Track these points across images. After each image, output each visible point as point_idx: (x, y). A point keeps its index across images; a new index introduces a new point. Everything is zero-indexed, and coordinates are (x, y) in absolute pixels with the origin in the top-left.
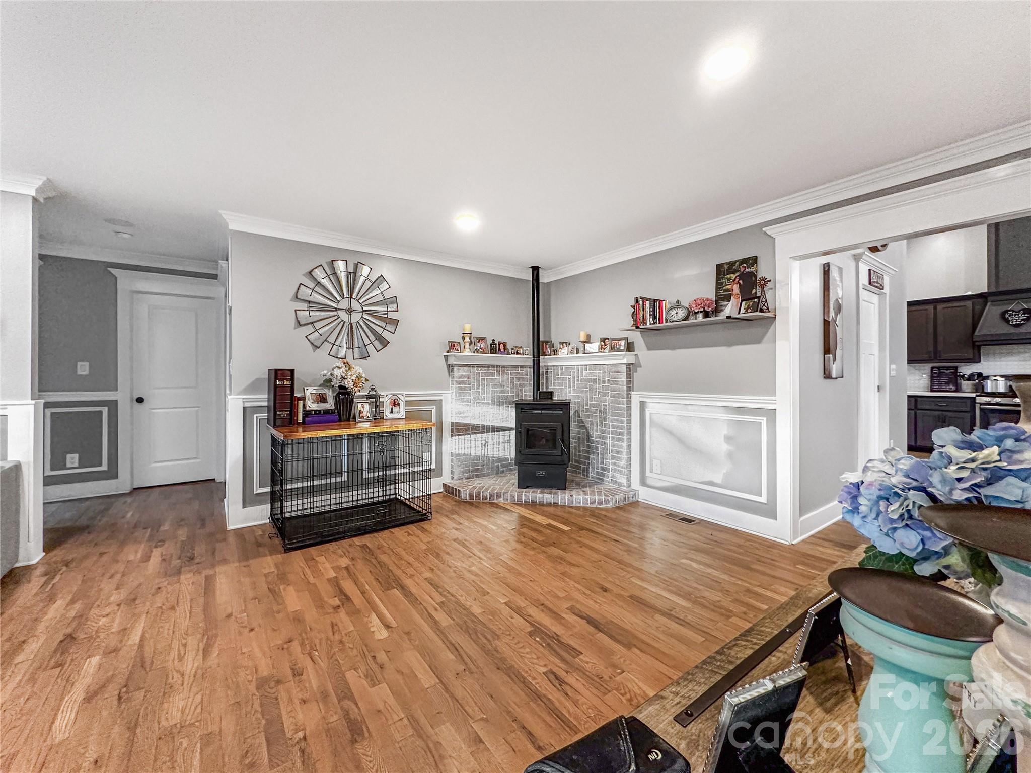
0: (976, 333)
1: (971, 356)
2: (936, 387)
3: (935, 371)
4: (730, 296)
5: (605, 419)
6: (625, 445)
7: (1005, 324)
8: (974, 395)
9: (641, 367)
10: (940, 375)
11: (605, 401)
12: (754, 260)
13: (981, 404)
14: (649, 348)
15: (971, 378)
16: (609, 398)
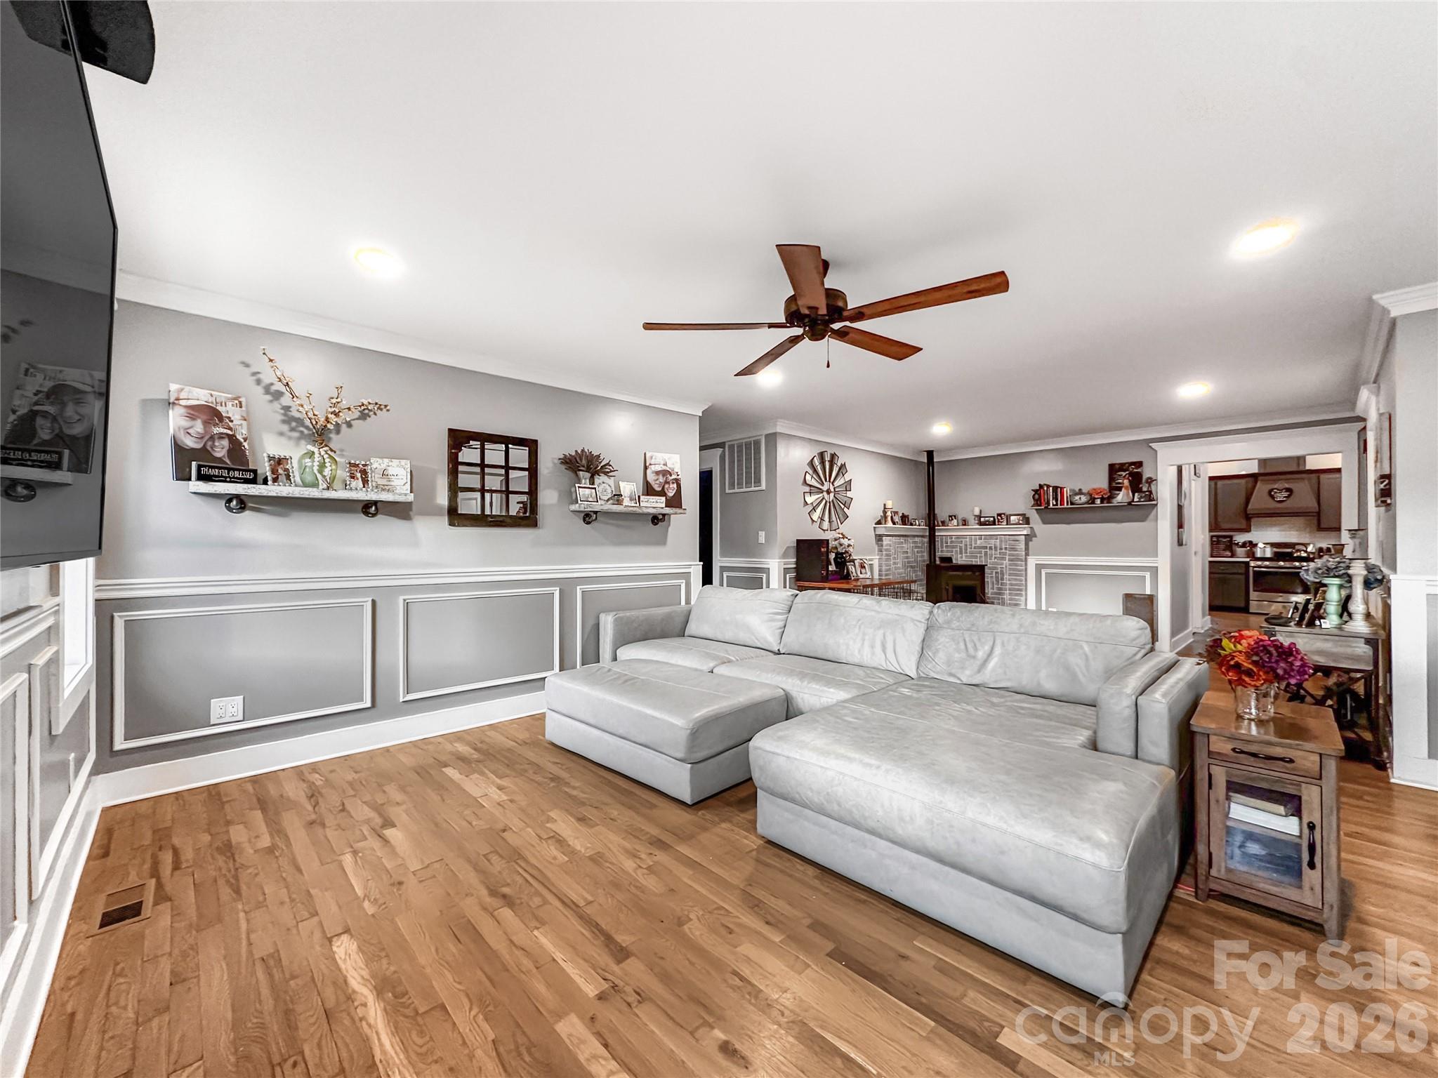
0: (1250, 507)
1: (1244, 526)
2: (1215, 554)
3: (1215, 539)
4: (1122, 487)
5: (1002, 579)
6: (1023, 598)
7: (1271, 500)
8: (1248, 560)
9: (1036, 536)
10: (1218, 542)
11: (1002, 564)
12: (1140, 464)
13: (1254, 567)
14: (1045, 522)
15: (1244, 545)
16: (1006, 562)
